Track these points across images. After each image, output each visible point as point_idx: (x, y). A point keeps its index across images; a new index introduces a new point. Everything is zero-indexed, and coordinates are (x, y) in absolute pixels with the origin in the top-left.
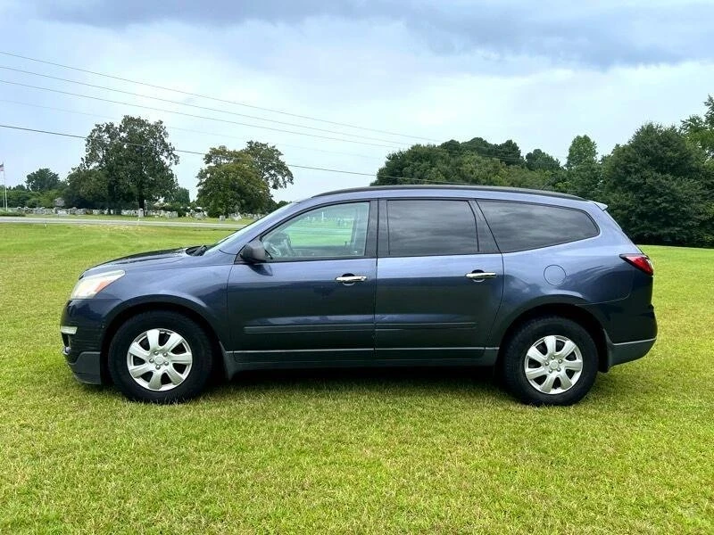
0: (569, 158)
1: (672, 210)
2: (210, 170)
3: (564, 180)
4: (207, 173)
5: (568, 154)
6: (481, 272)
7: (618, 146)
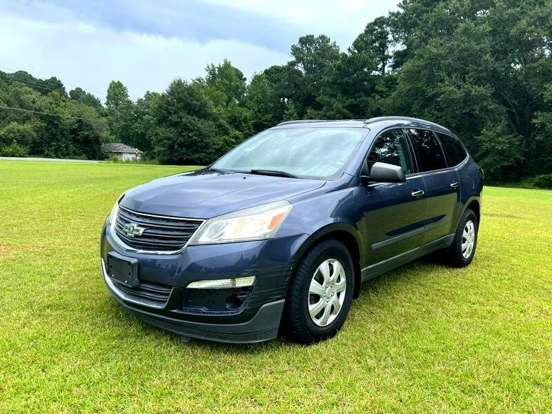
0: (108, 98)
1: (200, 142)
3: (107, 115)
5: (106, 94)
7: (148, 92)
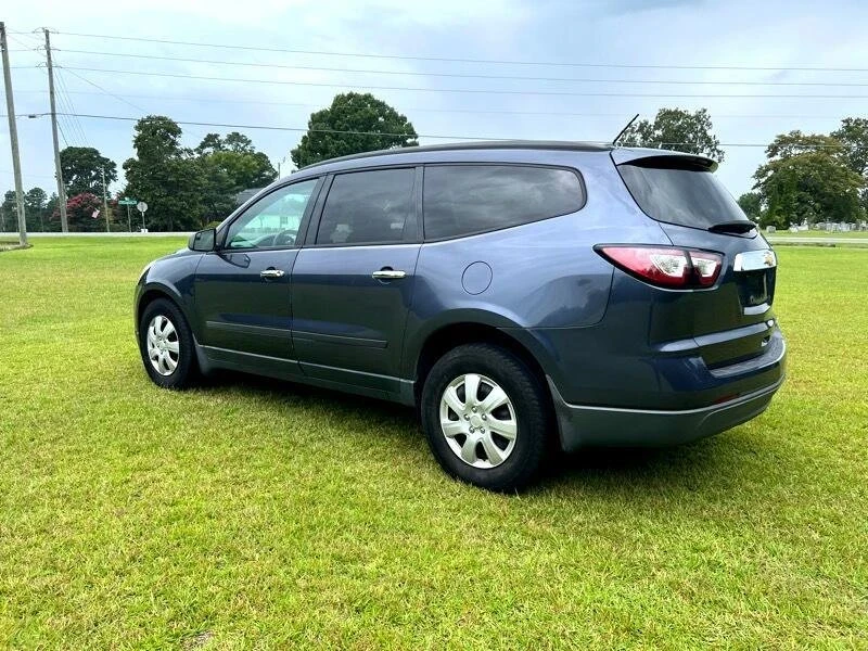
2: (775, 167)
4: (768, 169)
6: (390, 269)
